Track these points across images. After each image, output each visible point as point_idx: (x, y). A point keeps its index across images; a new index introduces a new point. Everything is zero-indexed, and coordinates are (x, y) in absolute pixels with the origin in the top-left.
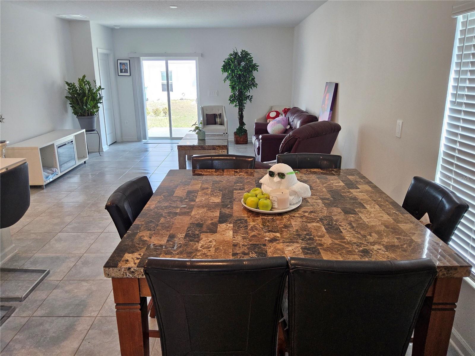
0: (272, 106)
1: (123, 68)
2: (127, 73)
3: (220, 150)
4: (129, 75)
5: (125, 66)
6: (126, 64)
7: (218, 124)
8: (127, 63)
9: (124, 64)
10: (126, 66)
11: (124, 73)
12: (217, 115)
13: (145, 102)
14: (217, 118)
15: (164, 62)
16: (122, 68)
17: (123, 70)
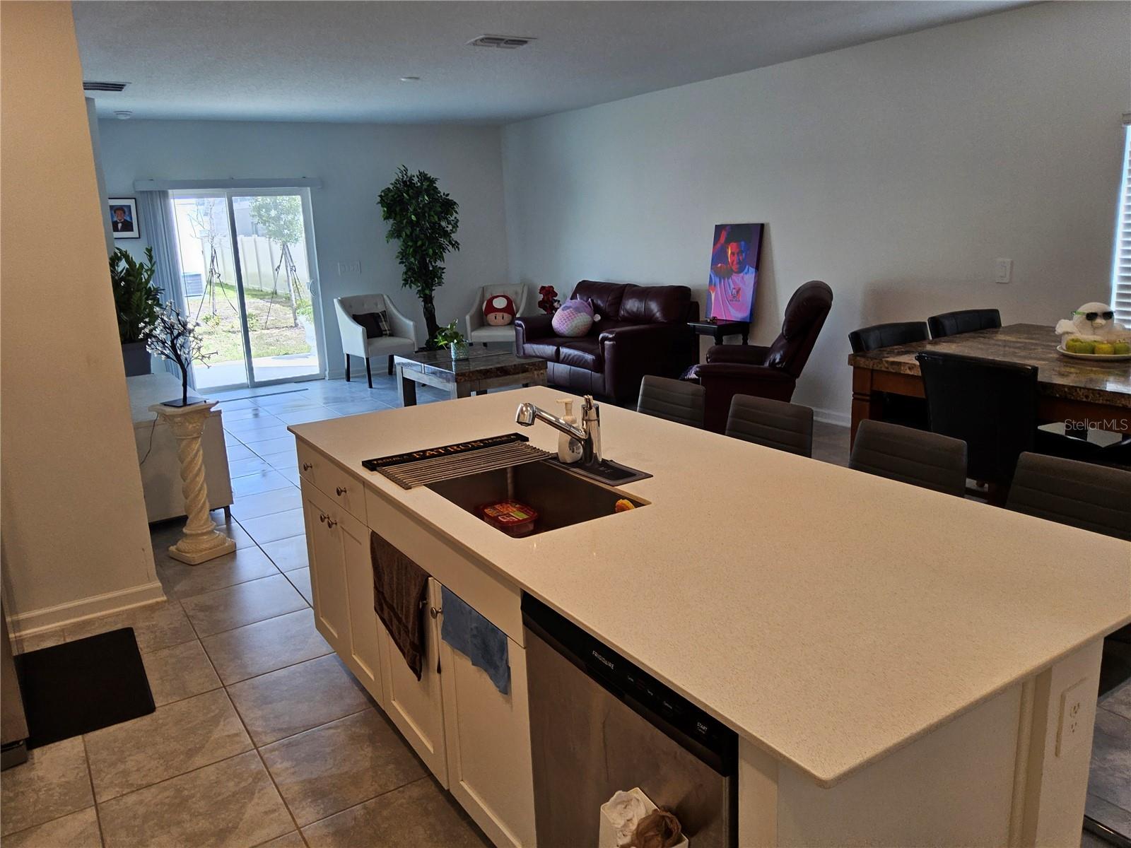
0: (483, 288)
1: (120, 218)
2: (132, 230)
3: (536, 372)
4: (138, 236)
5: (124, 213)
6: (126, 209)
7: (386, 335)
8: (129, 207)
9: (121, 208)
10: (127, 213)
11: (121, 231)
12: (380, 316)
13: (185, 299)
14: (382, 321)
15: (224, 201)
16: (115, 219)
17: (120, 225)
